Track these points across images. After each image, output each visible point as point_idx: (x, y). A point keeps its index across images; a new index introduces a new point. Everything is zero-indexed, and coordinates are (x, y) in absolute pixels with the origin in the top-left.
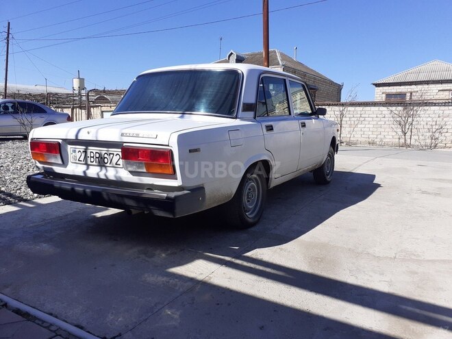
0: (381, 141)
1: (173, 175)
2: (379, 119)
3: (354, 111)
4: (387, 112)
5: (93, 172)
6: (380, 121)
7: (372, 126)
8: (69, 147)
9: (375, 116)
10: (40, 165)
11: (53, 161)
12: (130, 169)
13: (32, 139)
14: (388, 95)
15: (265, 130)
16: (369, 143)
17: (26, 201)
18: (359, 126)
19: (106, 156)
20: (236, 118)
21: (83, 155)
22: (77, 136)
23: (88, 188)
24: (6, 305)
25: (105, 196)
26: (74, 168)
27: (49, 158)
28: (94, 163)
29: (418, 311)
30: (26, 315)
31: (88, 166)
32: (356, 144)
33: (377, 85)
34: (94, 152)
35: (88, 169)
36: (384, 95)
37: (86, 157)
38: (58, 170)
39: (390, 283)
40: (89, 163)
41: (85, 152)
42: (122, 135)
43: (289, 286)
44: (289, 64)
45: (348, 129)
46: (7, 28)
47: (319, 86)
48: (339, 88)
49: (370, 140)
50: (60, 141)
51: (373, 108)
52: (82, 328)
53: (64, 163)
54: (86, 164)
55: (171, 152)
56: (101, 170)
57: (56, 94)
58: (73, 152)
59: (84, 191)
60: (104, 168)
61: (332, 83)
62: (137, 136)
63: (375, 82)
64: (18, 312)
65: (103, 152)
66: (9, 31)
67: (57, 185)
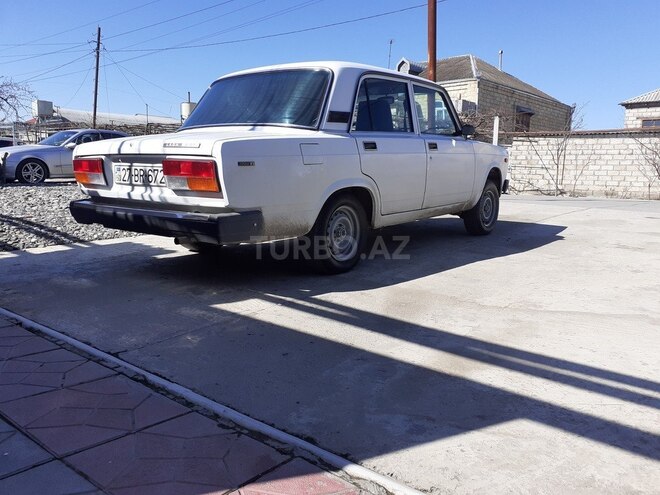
0: (625, 190)
1: (218, 194)
2: (620, 157)
3: (581, 145)
4: (636, 147)
5: (138, 194)
6: (625, 159)
7: (611, 168)
8: (114, 164)
9: (617, 152)
10: (85, 189)
11: (96, 182)
12: (174, 187)
13: (76, 157)
14: (646, 122)
15: (361, 147)
16: (607, 194)
17: (82, 241)
18: (591, 167)
19: (150, 173)
20: (318, 129)
21: (128, 173)
22: (119, 150)
23: (130, 211)
24: (20, 324)
25: (147, 220)
26: (118, 191)
27: (93, 179)
28: (138, 183)
29: (485, 352)
30: (38, 332)
31: (133, 186)
32: (585, 195)
33: (629, 106)
34: (139, 168)
35: (133, 190)
36: (640, 122)
37: (130, 175)
38: (103, 193)
39: (474, 329)
40: (134, 183)
41: (130, 169)
42: (165, 145)
43: (341, 324)
44: (488, 76)
45: (573, 173)
46: (97, 36)
47: (534, 108)
48: (569, 111)
49: (608, 189)
50: (103, 157)
51: (614, 141)
52: (89, 344)
53: (108, 185)
54: (131, 184)
55: (214, 164)
56: (146, 190)
57: (159, 125)
58: (118, 170)
59: (126, 215)
60: (149, 189)
61: (557, 104)
62: (180, 146)
63: (625, 102)
64: (31, 329)
65: (148, 169)
66: (99, 39)
67: (99, 210)
